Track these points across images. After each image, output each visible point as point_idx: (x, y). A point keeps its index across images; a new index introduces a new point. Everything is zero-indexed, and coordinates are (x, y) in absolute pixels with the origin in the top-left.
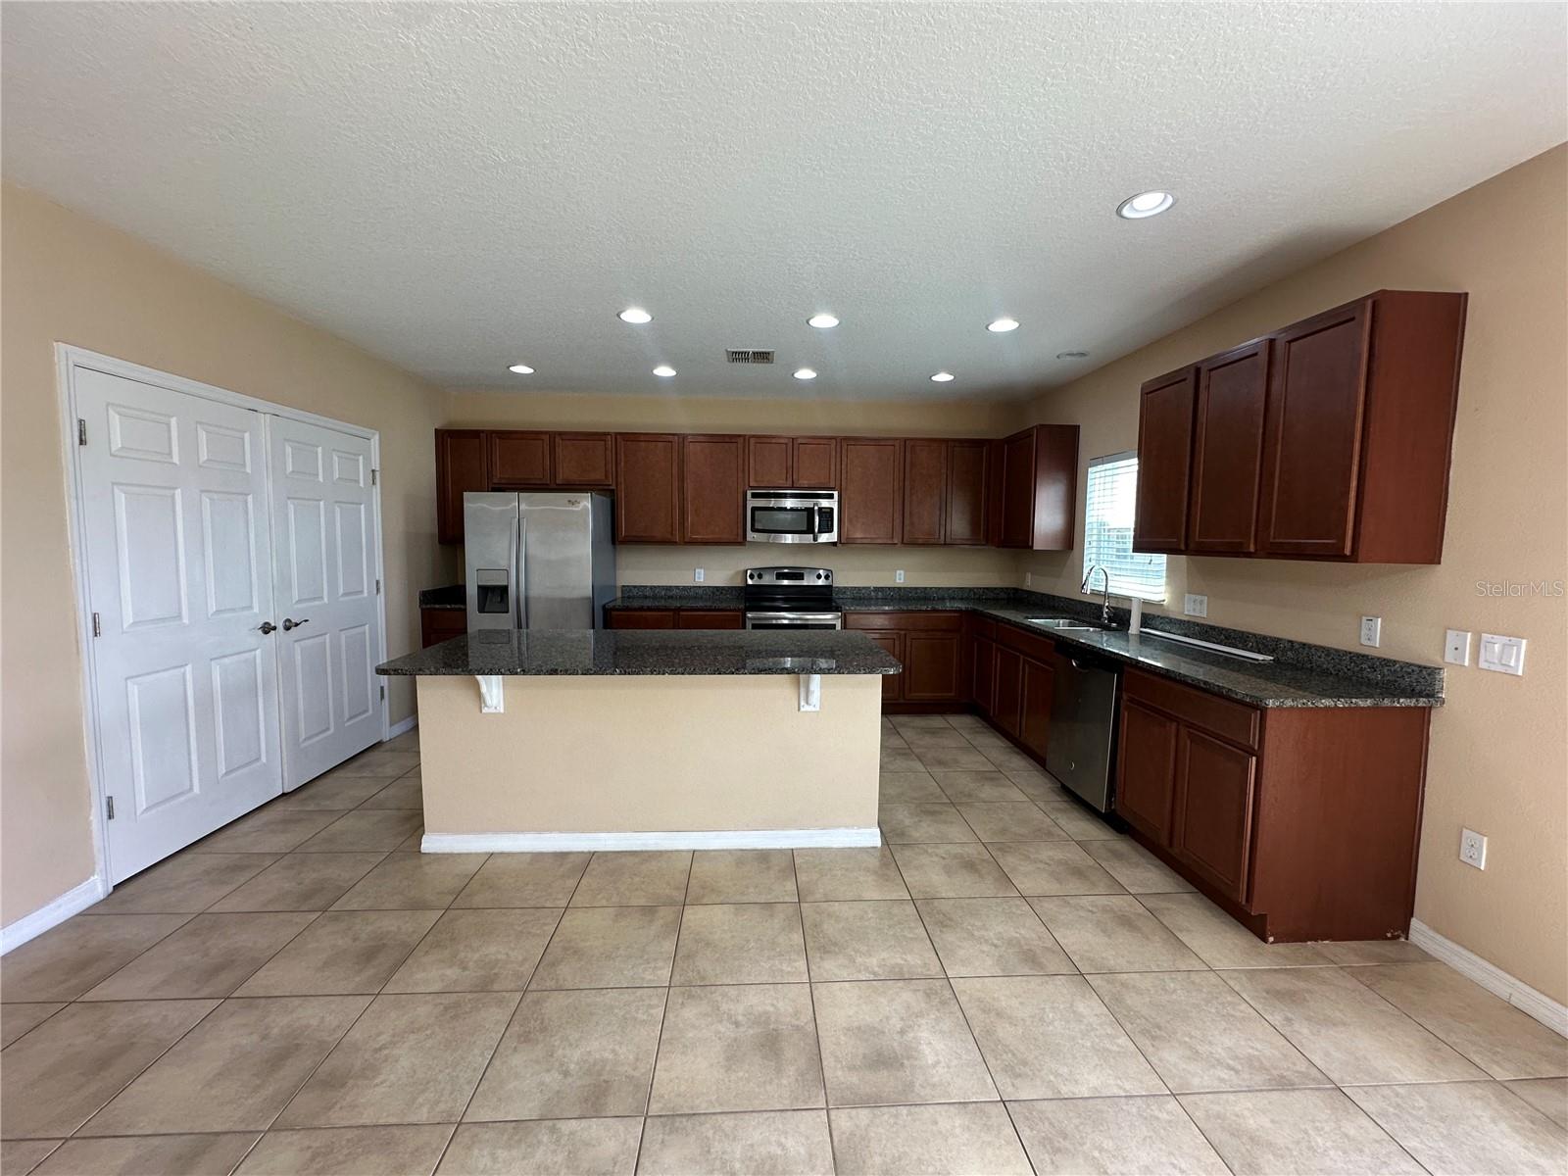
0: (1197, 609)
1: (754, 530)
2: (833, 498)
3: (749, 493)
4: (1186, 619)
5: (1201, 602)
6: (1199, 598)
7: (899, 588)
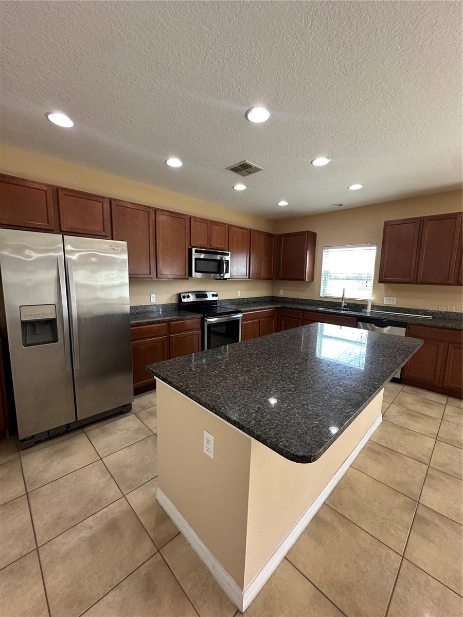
0: (390, 301)
1: (196, 271)
2: (228, 255)
3: (194, 250)
4: (384, 305)
5: (393, 300)
6: (392, 298)
7: (239, 299)
